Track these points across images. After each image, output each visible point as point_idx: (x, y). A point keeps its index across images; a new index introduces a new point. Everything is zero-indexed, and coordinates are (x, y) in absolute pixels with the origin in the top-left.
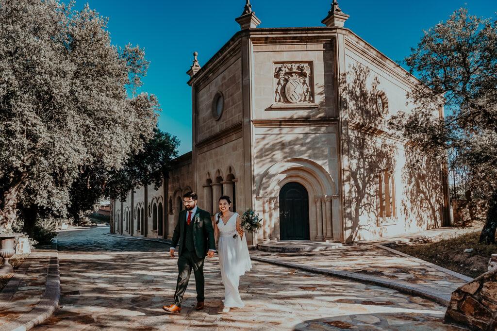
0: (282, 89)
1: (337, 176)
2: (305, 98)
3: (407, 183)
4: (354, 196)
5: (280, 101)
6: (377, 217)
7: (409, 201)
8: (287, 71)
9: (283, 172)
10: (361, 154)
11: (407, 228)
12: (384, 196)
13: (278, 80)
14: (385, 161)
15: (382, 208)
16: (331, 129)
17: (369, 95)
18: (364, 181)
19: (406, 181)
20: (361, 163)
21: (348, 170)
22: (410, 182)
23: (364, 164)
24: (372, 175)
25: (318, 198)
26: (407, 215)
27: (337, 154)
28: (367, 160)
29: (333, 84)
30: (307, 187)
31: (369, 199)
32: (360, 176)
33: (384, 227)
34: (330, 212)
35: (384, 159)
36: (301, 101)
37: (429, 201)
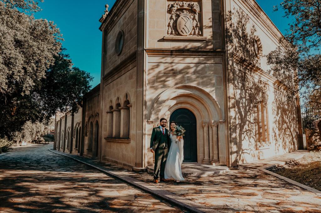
0: (173, 24)
1: (223, 103)
2: (195, 32)
3: (276, 114)
4: (237, 122)
5: (171, 33)
6: (256, 142)
7: (277, 129)
8: (179, 7)
9: (173, 99)
10: (243, 85)
11: (277, 151)
12: (261, 124)
13: (171, 15)
14: (261, 94)
15: (260, 134)
16: (218, 60)
17: (249, 38)
18: (245, 109)
19: (275, 112)
20: (243, 94)
21: (233, 98)
22: (278, 114)
23: (245, 95)
24: (252, 105)
25: (205, 123)
26: (276, 140)
27: (224, 83)
28: (247, 91)
29: (220, 21)
30: (196, 113)
31: (250, 126)
32: (243, 105)
33: (261, 150)
34: (216, 136)
35: (260, 93)
36: (191, 34)
37: (290, 129)
